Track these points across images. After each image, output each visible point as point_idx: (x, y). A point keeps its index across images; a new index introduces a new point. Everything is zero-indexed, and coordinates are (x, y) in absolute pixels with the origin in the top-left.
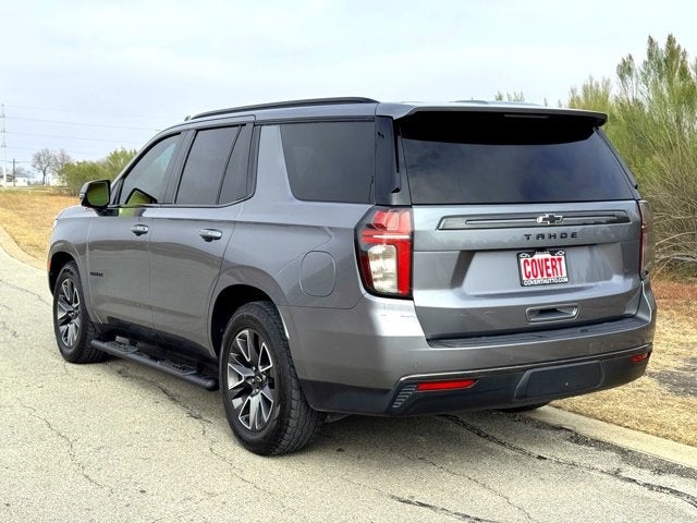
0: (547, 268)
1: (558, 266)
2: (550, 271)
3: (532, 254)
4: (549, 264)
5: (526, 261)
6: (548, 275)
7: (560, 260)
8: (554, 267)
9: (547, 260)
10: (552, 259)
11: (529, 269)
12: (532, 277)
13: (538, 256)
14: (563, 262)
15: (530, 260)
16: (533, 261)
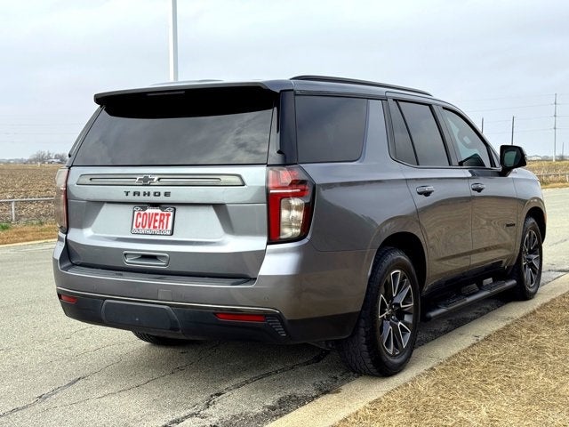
0: (156, 221)
1: (165, 221)
2: (157, 224)
3: (144, 209)
4: (158, 218)
5: (139, 214)
6: (155, 227)
7: (168, 215)
8: (161, 221)
9: (157, 214)
10: (161, 214)
11: (140, 220)
12: (141, 228)
13: (150, 211)
14: (171, 218)
15: (142, 213)
16: (145, 214)
